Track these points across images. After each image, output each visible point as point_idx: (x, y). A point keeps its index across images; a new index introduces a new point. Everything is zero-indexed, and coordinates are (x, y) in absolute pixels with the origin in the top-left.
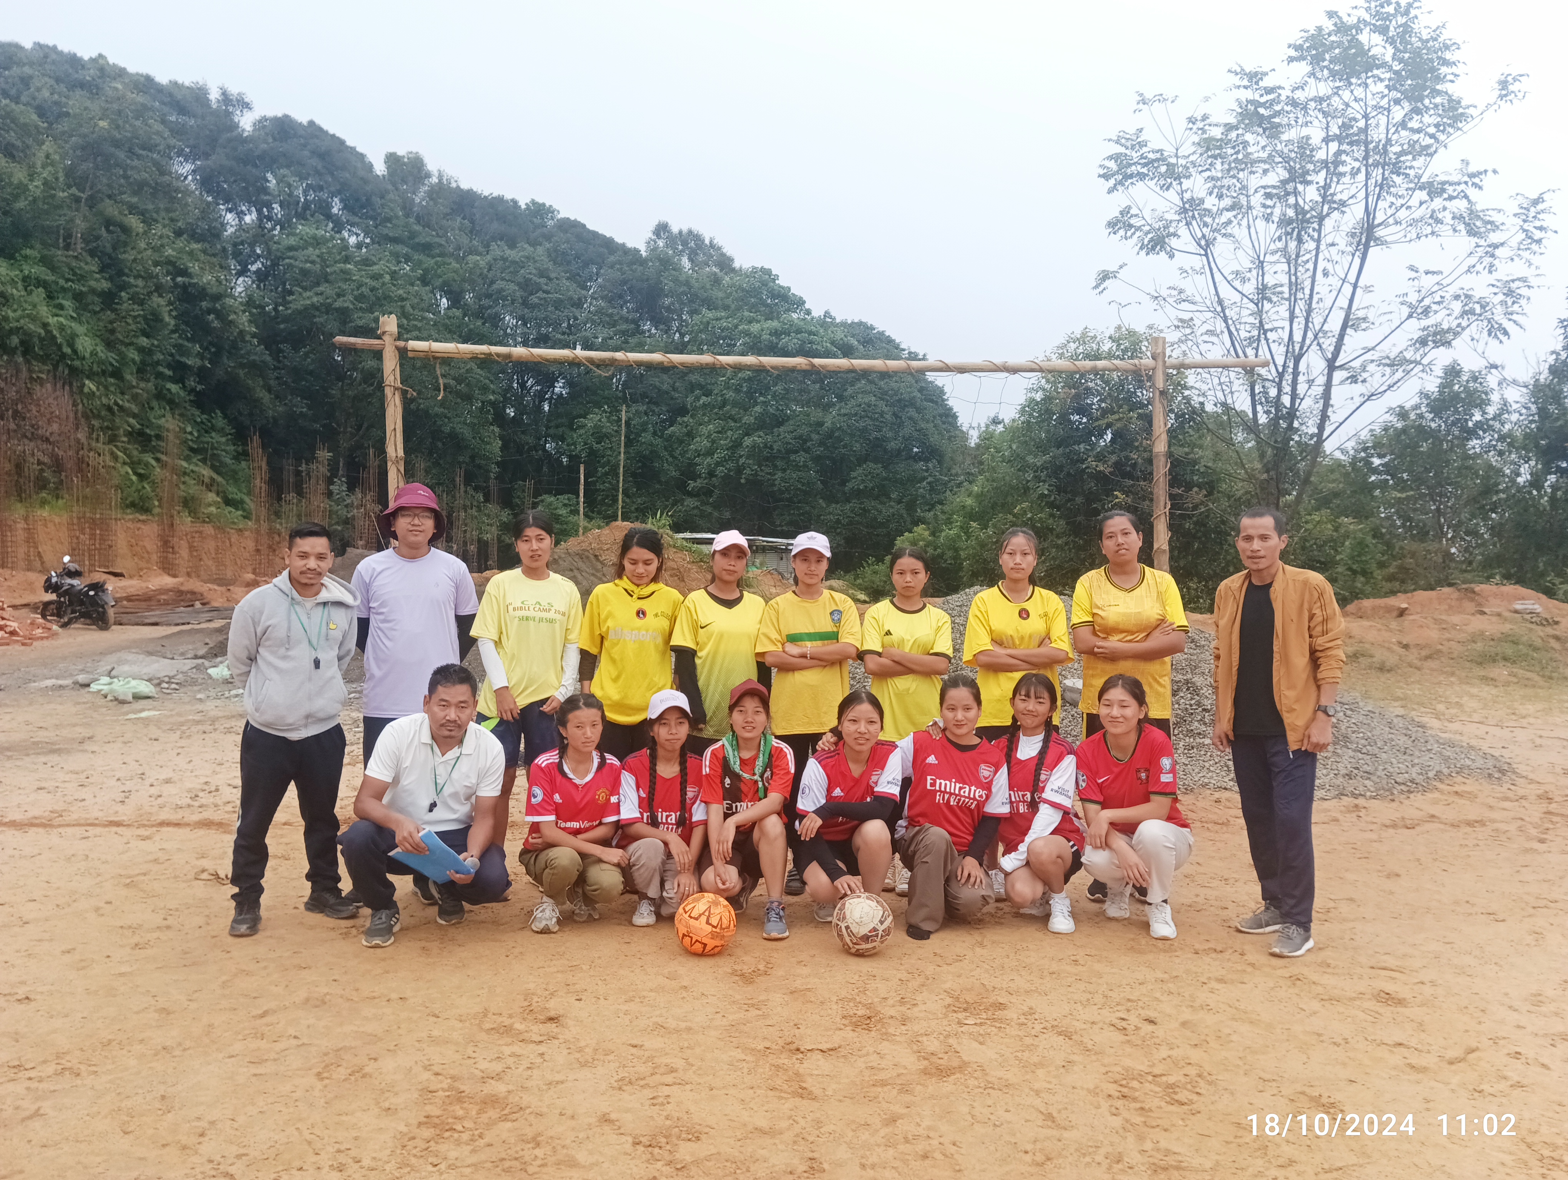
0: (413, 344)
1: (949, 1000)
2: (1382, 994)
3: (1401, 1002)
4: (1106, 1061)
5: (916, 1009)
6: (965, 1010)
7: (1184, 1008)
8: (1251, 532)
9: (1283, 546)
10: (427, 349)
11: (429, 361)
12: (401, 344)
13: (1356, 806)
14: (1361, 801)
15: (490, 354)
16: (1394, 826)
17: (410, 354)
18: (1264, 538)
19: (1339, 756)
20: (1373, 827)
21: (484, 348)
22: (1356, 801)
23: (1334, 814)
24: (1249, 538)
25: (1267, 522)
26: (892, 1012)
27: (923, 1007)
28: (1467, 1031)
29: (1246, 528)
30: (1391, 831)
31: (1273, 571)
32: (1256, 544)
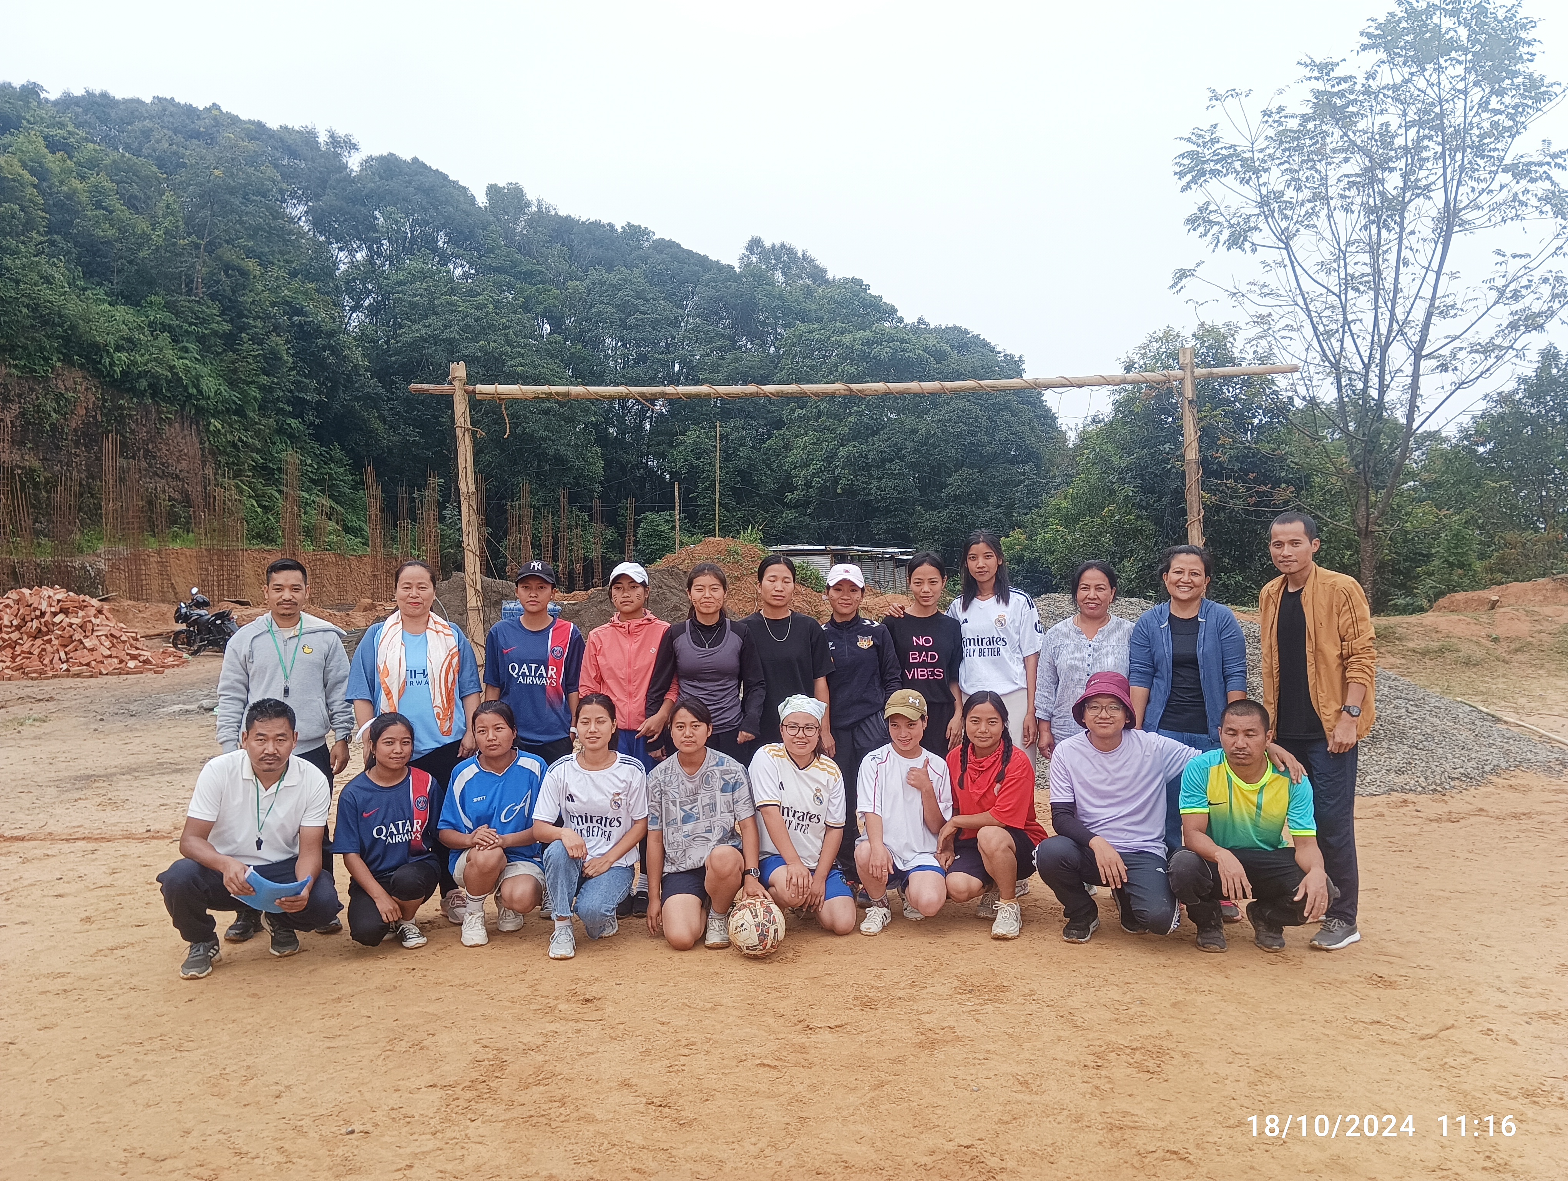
0: (480, 388)
1: (956, 983)
2: (1375, 977)
3: (1391, 985)
4: (1090, 1037)
5: (924, 991)
6: (970, 992)
7: (1179, 991)
8: (1281, 538)
9: (1316, 549)
10: (493, 391)
11: (496, 401)
12: (471, 388)
13: (1405, 801)
14: (1411, 797)
15: (550, 393)
16: (1438, 820)
17: (478, 397)
18: (1294, 543)
19: (1393, 751)
20: (1416, 821)
21: (545, 388)
22: (1406, 797)
23: (1380, 809)
24: (1280, 544)
25: (1297, 528)
26: (901, 994)
27: (931, 990)
28: (1448, 1010)
29: (1276, 535)
30: (1435, 825)
31: (1306, 574)
32: (1287, 550)
